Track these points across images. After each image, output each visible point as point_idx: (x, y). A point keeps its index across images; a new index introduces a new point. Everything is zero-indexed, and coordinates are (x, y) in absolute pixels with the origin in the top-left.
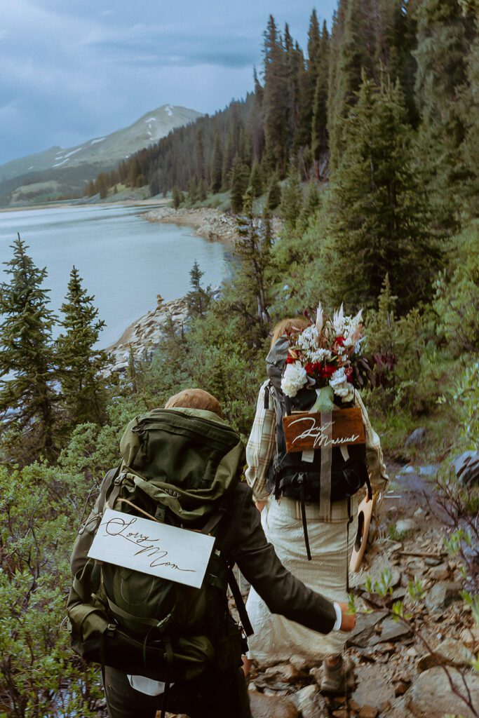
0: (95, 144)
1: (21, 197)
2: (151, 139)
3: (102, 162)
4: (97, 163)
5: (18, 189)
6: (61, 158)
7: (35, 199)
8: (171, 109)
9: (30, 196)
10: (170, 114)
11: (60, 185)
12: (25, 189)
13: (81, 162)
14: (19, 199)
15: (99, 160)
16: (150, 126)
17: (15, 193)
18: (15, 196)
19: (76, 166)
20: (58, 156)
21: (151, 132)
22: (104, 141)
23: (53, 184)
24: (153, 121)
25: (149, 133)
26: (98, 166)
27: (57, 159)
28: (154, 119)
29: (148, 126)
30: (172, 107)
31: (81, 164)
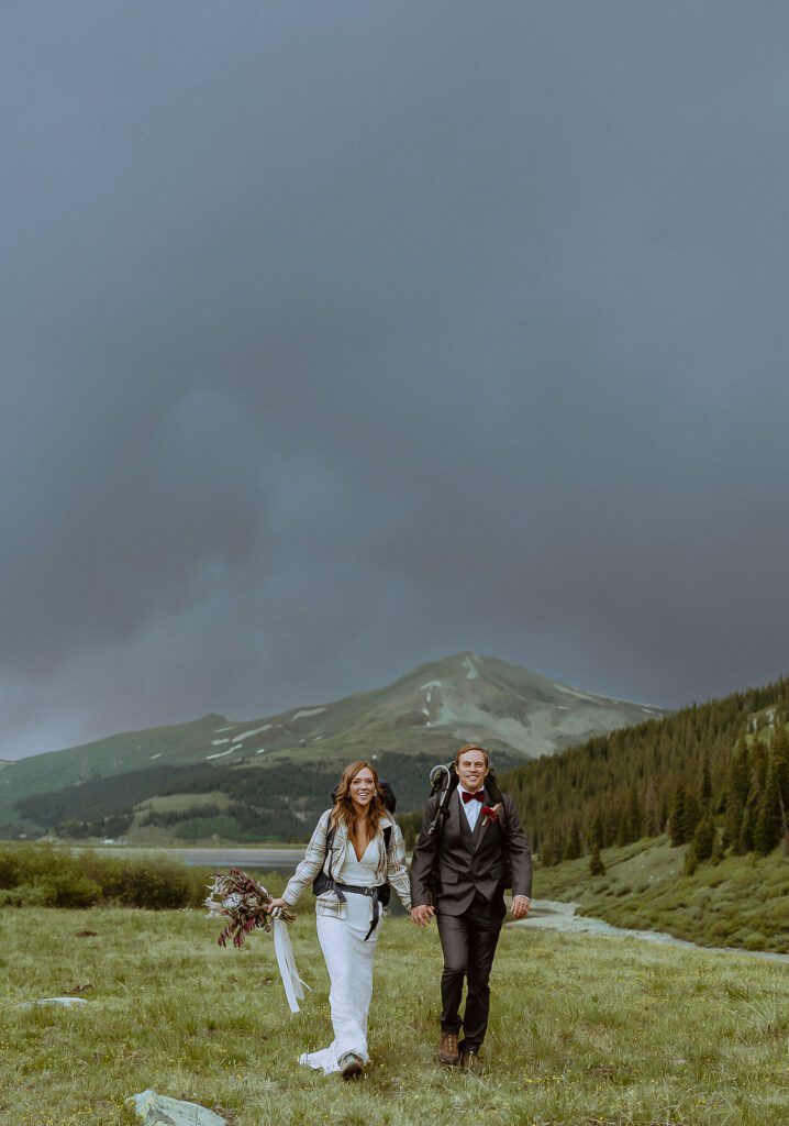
0: (301, 719)
1: (152, 820)
2: (428, 724)
3: (321, 763)
4: (310, 764)
5: (144, 804)
6: (226, 741)
7: (179, 825)
8: (475, 663)
9: (171, 819)
10: (472, 675)
11: (232, 803)
12: (162, 804)
13: (278, 759)
14: (149, 821)
15: (316, 758)
16: (429, 699)
17: (140, 809)
18: (140, 816)
19: (267, 766)
20: (221, 736)
21: (429, 709)
22: (321, 714)
23: (220, 800)
24: (435, 687)
25: (426, 712)
26: (314, 770)
27: (216, 743)
28: (438, 683)
29: (425, 698)
30: (477, 659)
31: (278, 763)
